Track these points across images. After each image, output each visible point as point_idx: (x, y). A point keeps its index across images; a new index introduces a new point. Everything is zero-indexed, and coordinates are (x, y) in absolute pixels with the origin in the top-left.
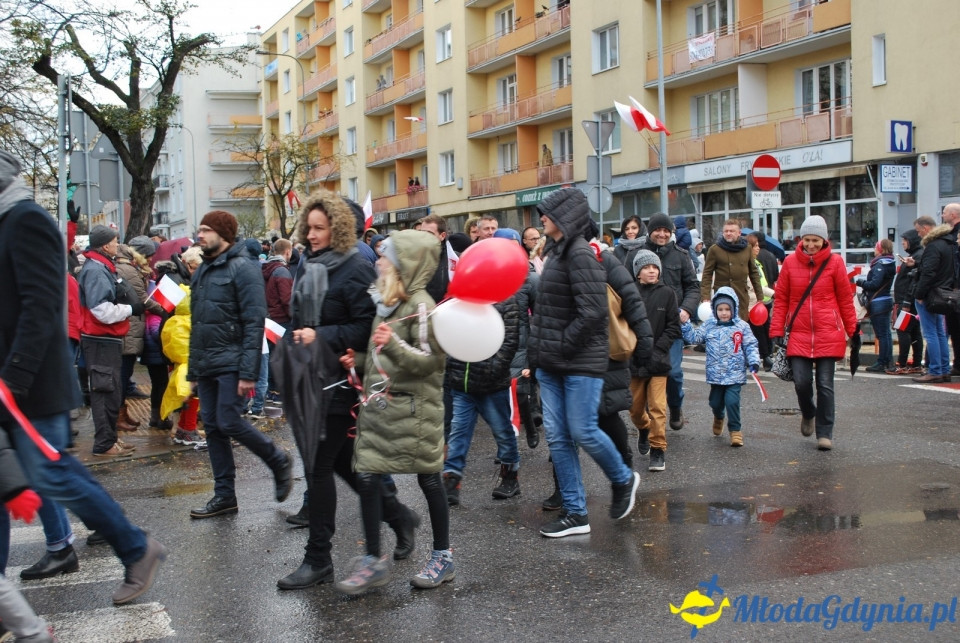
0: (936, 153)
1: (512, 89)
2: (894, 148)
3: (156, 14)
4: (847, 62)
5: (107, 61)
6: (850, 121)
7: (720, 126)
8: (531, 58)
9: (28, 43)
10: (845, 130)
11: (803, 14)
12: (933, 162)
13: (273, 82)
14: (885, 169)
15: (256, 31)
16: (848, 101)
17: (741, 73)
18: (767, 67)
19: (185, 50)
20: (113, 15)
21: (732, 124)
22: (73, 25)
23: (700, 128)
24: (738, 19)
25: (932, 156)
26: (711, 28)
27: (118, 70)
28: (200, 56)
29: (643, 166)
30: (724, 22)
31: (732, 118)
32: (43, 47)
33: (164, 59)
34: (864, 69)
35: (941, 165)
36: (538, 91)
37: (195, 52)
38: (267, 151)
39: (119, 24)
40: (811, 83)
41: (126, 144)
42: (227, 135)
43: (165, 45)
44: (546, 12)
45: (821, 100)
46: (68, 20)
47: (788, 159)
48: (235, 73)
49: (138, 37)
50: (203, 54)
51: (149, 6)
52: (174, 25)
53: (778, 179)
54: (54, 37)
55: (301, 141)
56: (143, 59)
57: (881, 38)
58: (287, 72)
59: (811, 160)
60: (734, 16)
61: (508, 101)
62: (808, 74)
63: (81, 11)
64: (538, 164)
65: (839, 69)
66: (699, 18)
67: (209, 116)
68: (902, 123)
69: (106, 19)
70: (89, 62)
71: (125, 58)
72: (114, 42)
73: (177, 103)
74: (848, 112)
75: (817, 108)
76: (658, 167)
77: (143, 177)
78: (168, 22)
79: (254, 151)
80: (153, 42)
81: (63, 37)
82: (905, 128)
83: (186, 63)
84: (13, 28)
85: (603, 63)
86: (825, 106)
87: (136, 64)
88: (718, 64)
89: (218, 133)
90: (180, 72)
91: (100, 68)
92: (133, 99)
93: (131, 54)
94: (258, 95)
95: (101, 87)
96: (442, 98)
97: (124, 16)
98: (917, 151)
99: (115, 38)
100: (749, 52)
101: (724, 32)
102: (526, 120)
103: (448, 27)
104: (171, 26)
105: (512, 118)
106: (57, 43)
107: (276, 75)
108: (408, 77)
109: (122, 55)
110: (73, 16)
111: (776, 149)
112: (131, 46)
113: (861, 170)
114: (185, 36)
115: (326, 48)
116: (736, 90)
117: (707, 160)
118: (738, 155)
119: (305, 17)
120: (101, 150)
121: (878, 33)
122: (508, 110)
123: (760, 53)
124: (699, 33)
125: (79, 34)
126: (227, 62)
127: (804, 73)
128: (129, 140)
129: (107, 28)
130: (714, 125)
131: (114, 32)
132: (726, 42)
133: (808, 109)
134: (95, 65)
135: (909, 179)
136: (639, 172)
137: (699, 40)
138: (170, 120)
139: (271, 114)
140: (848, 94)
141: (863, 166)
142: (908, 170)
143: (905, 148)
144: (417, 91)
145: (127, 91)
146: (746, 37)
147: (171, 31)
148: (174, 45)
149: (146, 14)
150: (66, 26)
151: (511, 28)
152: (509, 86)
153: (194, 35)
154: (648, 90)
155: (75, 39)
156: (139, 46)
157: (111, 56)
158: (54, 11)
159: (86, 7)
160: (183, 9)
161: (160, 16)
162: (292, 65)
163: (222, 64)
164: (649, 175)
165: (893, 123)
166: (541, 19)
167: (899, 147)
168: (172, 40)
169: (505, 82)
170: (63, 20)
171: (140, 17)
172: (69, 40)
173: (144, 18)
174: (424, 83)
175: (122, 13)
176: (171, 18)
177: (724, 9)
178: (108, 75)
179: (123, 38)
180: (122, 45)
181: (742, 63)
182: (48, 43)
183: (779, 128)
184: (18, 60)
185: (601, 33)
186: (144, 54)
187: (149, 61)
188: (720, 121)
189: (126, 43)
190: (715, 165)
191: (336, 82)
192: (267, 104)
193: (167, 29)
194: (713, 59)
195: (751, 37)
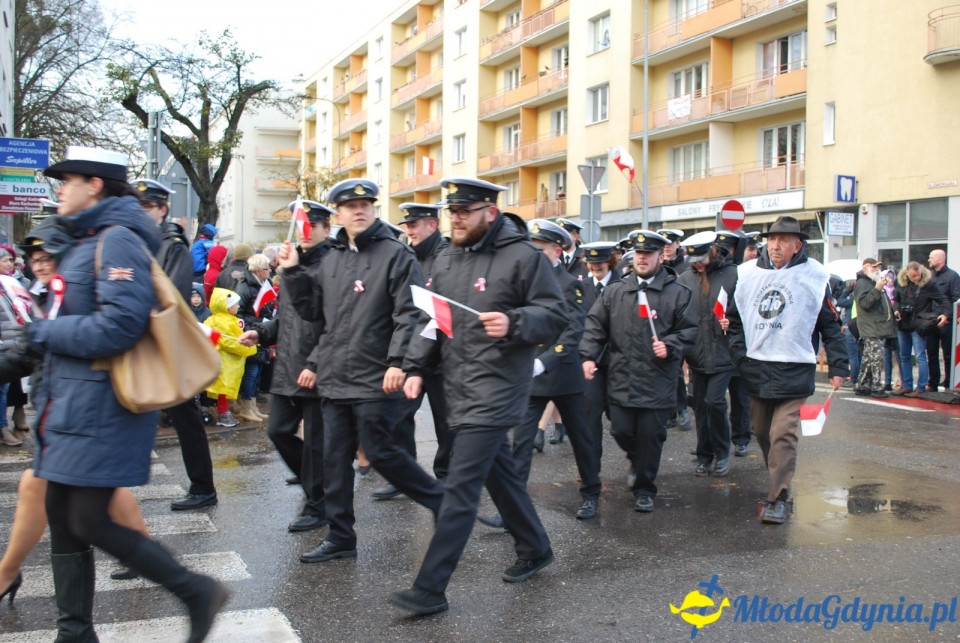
0: (875, 204)
1: (516, 136)
2: (839, 198)
3: (227, 63)
4: (802, 124)
5: (184, 101)
6: (803, 174)
7: (692, 175)
8: (535, 110)
9: (119, 84)
10: (799, 182)
11: (766, 82)
12: (872, 211)
13: (312, 122)
14: (832, 216)
15: (300, 78)
16: (802, 157)
17: (712, 130)
18: (736, 126)
19: (247, 93)
20: (190, 62)
21: (703, 173)
22: (155, 69)
23: (675, 174)
24: (710, 85)
25: (872, 206)
26: (688, 91)
27: (192, 108)
28: (261, 100)
29: (625, 206)
30: (699, 86)
31: (703, 167)
32: (132, 87)
33: (231, 100)
34: (817, 130)
35: (879, 213)
36: (540, 138)
37: (257, 95)
38: (306, 180)
39: (195, 70)
40: (771, 140)
41: (196, 170)
42: (273, 165)
43: (233, 88)
44: (548, 72)
45: (780, 155)
46: (153, 65)
47: (749, 203)
48: (289, 115)
49: (211, 81)
50: (264, 98)
51: (220, 55)
52: (241, 72)
53: (742, 221)
54: (141, 79)
55: (335, 172)
56: (213, 100)
57: (832, 105)
58: (325, 114)
59: (769, 206)
60: (707, 80)
61: (513, 146)
62: (768, 134)
63: (163, 58)
64: (536, 200)
65: (795, 130)
66: (677, 82)
67: (257, 149)
68: (847, 177)
69: (183, 65)
70: (168, 101)
71: (199, 99)
72: (190, 84)
73: (241, 137)
74: (802, 166)
75: (775, 161)
76: (640, 206)
77: (209, 199)
78: (236, 69)
79: (295, 179)
80: (222, 85)
81: (148, 79)
82: (850, 181)
83: (249, 104)
84: (107, 70)
85: (595, 118)
86: (782, 160)
87: (207, 104)
88: (692, 121)
89: (265, 163)
90: (244, 112)
91: (178, 107)
92: (203, 132)
93: (203, 95)
94: (299, 133)
95: (177, 122)
96: (456, 142)
97: (200, 63)
98: (859, 202)
99: (190, 81)
100: (719, 113)
101: (698, 95)
102: (528, 162)
103: (464, 82)
104: (238, 73)
105: (516, 160)
106: (143, 84)
107: (315, 116)
108: (428, 122)
109: (197, 96)
110: (157, 62)
111: (740, 195)
112: (204, 89)
113: (811, 216)
114: (250, 83)
115: (360, 94)
116: (707, 144)
117: (681, 202)
118: (707, 199)
119: (343, 68)
120: (174, 175)
121: (829, 101)
122: (512, 154)
123: (729, 114)
124: (677, 94)
125: (160, 77)
126: (283, 105)
127: (765, 132)
128: (198, 167)
129: (185, 73)
130: (687, 173)
131: (191, 77)
132: (700, 103)
133: (768, 162)
134: (173, 104)
135: (852, 225)
136: (623, 210)
137: (677, 100)
138: (234, 151)
139: (309, 149)
140: (802, 151)
141: (813, 213)
142: (850, 217)
143: (849, 198)
144: (435, 134)
145: (198, 126)
146: (717, 99)
147: (239, 77)
148: (240, 89)
149: (217, 62)
150: (150, 70)
151: (517, 84)
152: (513, 133)
153: (257, 81)
154: (633, 141)
155: (157, 81)
156: (211, 89)
157: (187, 96)
158: (142, 57)
159: (168, 54)
160: (249, 59)
161: (229, 64)
162: (330, 108)
163: (278, 105)
164: (631, 213)
165: (840, 177)
166: (543, 77)
167: (843, 198)
168: (239, 85)
169: (510, 129)
170: (149, 65)
171: (213, 65)
172: (152, 81)
173: (216, 66)
174: (441, 127)
175: (198, 61)
176: (239, 67)
177: (699, 74)
178: (183, 112)
179: (197, 81)
180: (196, 87)
181: (713, 122)
182: (136, 84)
183: (743, 177)
184: (110, 97)
185: (594, 91)
186: (214, 96)
187: (218, 102)
188: (692, 170)
189: (200, 86)
190: (687, 207)
191: (366, 123)
192: (306, 140)
193: (235, 75)
194: (689, 117)
195: (722, 100)
